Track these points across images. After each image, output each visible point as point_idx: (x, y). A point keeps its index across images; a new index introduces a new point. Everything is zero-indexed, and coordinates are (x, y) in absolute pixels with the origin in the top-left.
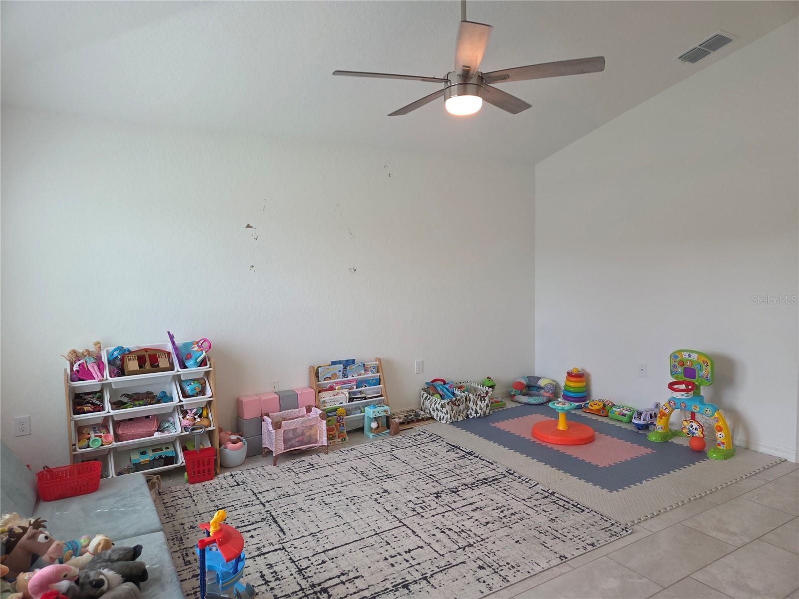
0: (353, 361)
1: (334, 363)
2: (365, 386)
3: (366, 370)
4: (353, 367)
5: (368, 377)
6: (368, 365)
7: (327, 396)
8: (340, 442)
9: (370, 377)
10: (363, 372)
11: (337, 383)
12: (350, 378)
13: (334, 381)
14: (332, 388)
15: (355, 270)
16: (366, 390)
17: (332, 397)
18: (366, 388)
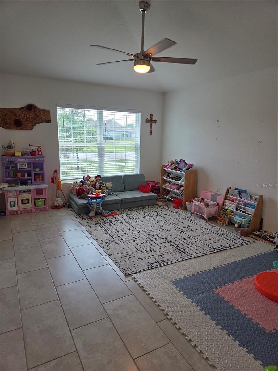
0: (246, 192)
1: (236, 189)
2: (249, 207)
3: (251, 199)
4: (245, 195)
5: (251, 203)
6: (254, 197)
7: (228, 203)
8: (221, 224)
9: (253, 203)
10: (250, 199)
11: (236, 199)
12: (243, 199)
13: (235, 197)
14: (233, 201)
15: (261, 143)
16: (248, 209)
17: (230, 204)
18: (249, 208)
